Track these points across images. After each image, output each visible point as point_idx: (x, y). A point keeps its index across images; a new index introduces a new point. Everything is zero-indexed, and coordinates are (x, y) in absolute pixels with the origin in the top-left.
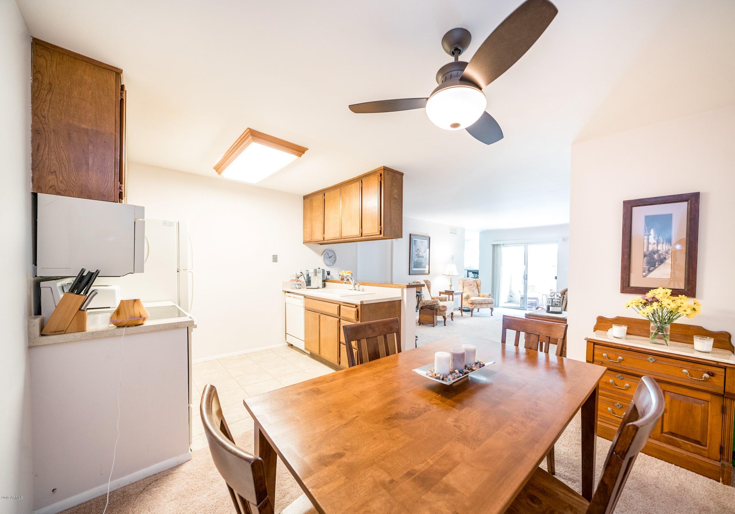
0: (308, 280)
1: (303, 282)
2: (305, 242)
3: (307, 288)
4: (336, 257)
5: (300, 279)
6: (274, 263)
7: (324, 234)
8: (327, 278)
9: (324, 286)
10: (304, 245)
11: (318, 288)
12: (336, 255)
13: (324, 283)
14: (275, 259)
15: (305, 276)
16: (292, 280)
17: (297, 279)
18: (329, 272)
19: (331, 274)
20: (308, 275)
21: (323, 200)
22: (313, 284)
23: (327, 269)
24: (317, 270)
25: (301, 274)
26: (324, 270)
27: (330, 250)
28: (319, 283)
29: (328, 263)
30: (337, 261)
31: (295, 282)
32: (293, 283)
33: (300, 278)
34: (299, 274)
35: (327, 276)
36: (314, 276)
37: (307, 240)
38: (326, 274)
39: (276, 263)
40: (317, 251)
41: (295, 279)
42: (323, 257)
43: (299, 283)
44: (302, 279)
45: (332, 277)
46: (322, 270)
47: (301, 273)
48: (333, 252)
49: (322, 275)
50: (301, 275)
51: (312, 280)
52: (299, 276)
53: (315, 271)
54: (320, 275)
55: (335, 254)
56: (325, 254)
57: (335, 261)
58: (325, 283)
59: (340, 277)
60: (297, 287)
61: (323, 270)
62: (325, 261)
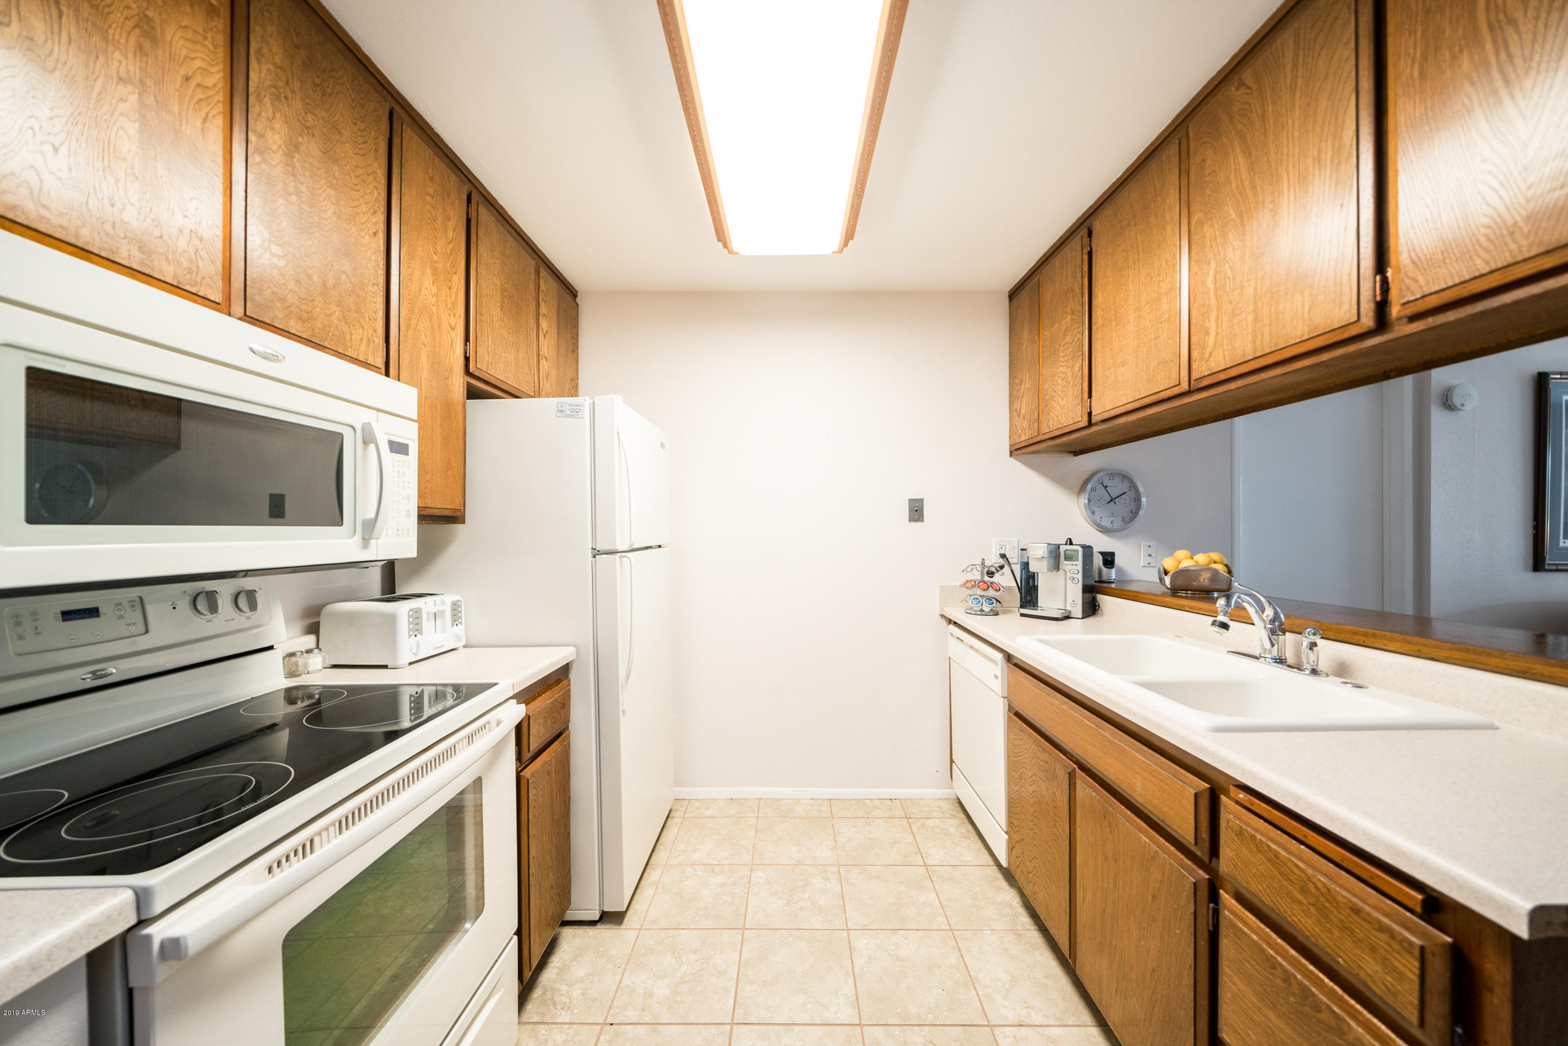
0: (1028, 583)
1: (1009, 588)
2: (1016, 451)
3: (1022, 615)
4: (1138, 499)
5: (997, 578)
6: (914, 524)
7: (1090, 396)
8: (1105, 578)
9: (1091, 608)
10: (1012, 460)
11: (1068, 617)
12: (1141, 489)
13: (1088, 596)
14: (916, 511)
15: (1017, 569)
16: (967, 581)
17: (986, 578)
18: (1112, 554)
19: (1118, 561)
20: (1025, 565)
21: (1086, 257)
22: (1048, 601)
23: (1101, 543)
24: (1063, 548)
25: (1002, 561)
26: (1090, 547)
27: (1113, 474)
28: (1069, 601)
29: (1106, 523)
30: (1141, 513)
31: (980, 592)
32: (971, 592)
33: (996, 575)
34: (994, 560)
35: (1104, 569)
36: (1050, 570)
37: (1023, 438)
38: (1098, 561)
39: (919, 524)
40: (1060, 481)
41: (979, 577)
42: (1084, 500)
43: (991, 593)
44: (1006, 580)
45: (1121, 572)
46: (1080, 550)
47: (1003, 556)
48: (1125, 477)
49: (1080, 568)
50: (1002, 567)
51: (1043, 583)
52: (993, 569)
53: (1050, 552)
54: (1074, 569)
55: (1133, 486)
56: (1093, 489)
57: (1135, 513)
58: (1094, 599)
59: (1167, 580)
60: (987, 608)
61: (1087, 550)
62: (1093, 513)
